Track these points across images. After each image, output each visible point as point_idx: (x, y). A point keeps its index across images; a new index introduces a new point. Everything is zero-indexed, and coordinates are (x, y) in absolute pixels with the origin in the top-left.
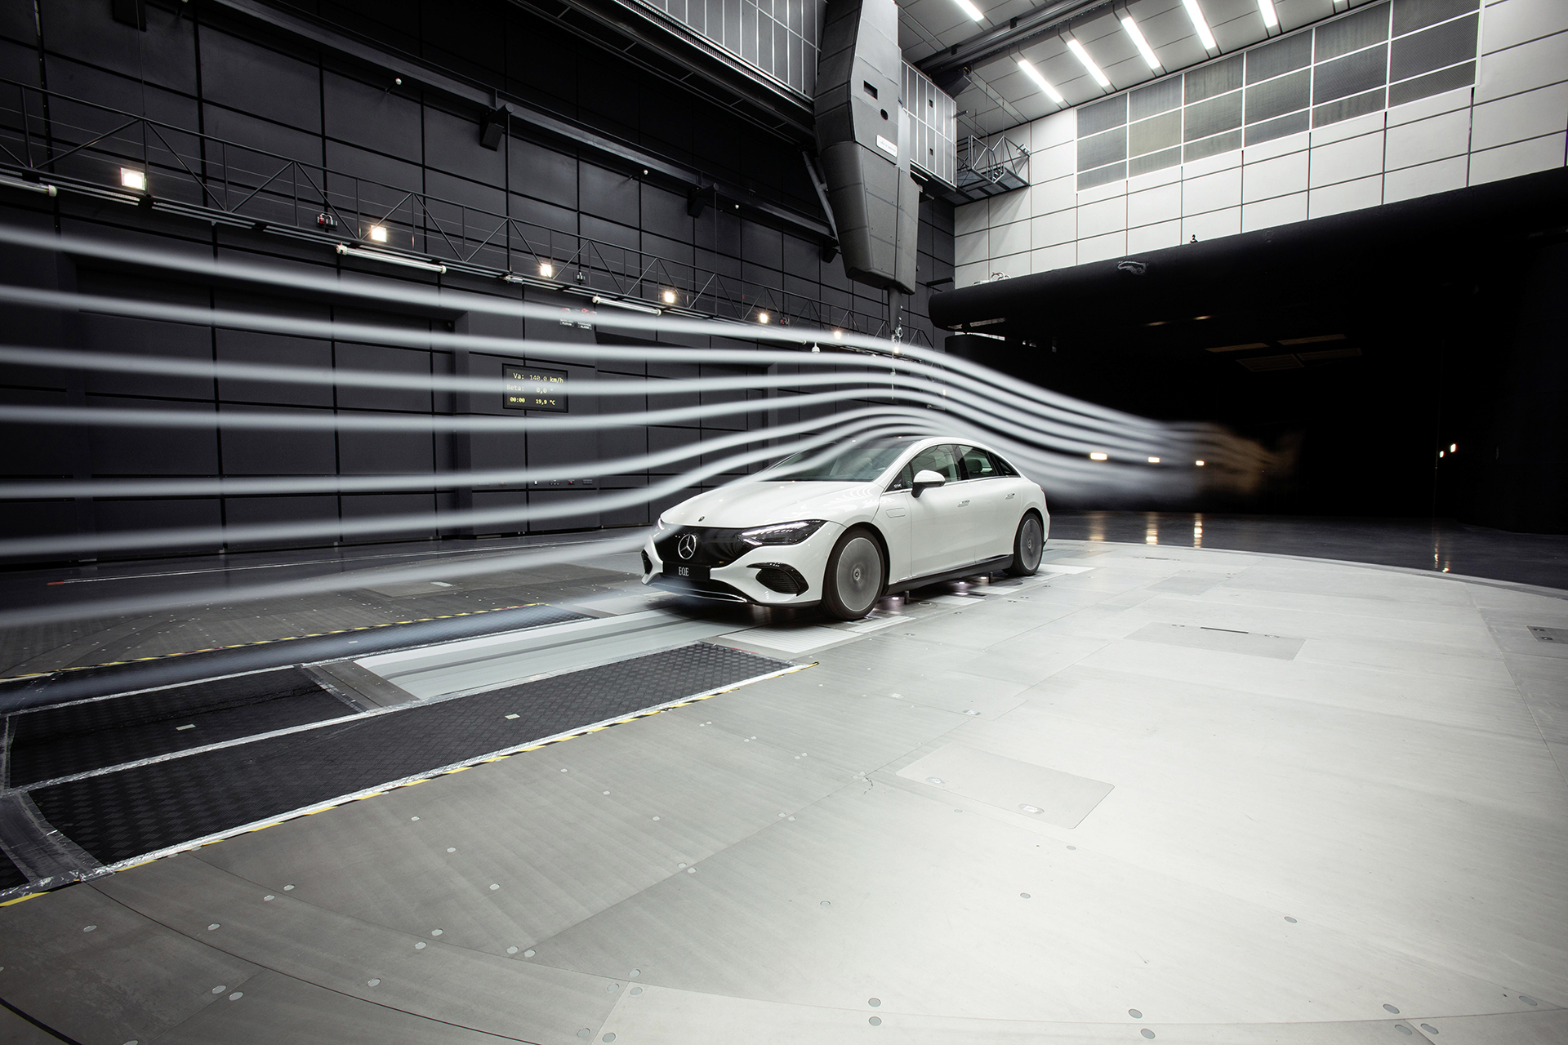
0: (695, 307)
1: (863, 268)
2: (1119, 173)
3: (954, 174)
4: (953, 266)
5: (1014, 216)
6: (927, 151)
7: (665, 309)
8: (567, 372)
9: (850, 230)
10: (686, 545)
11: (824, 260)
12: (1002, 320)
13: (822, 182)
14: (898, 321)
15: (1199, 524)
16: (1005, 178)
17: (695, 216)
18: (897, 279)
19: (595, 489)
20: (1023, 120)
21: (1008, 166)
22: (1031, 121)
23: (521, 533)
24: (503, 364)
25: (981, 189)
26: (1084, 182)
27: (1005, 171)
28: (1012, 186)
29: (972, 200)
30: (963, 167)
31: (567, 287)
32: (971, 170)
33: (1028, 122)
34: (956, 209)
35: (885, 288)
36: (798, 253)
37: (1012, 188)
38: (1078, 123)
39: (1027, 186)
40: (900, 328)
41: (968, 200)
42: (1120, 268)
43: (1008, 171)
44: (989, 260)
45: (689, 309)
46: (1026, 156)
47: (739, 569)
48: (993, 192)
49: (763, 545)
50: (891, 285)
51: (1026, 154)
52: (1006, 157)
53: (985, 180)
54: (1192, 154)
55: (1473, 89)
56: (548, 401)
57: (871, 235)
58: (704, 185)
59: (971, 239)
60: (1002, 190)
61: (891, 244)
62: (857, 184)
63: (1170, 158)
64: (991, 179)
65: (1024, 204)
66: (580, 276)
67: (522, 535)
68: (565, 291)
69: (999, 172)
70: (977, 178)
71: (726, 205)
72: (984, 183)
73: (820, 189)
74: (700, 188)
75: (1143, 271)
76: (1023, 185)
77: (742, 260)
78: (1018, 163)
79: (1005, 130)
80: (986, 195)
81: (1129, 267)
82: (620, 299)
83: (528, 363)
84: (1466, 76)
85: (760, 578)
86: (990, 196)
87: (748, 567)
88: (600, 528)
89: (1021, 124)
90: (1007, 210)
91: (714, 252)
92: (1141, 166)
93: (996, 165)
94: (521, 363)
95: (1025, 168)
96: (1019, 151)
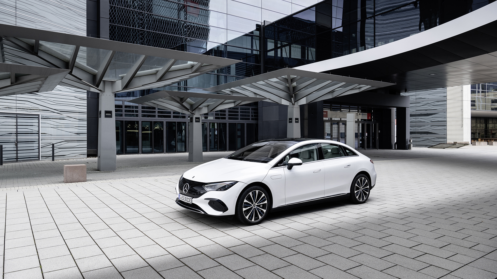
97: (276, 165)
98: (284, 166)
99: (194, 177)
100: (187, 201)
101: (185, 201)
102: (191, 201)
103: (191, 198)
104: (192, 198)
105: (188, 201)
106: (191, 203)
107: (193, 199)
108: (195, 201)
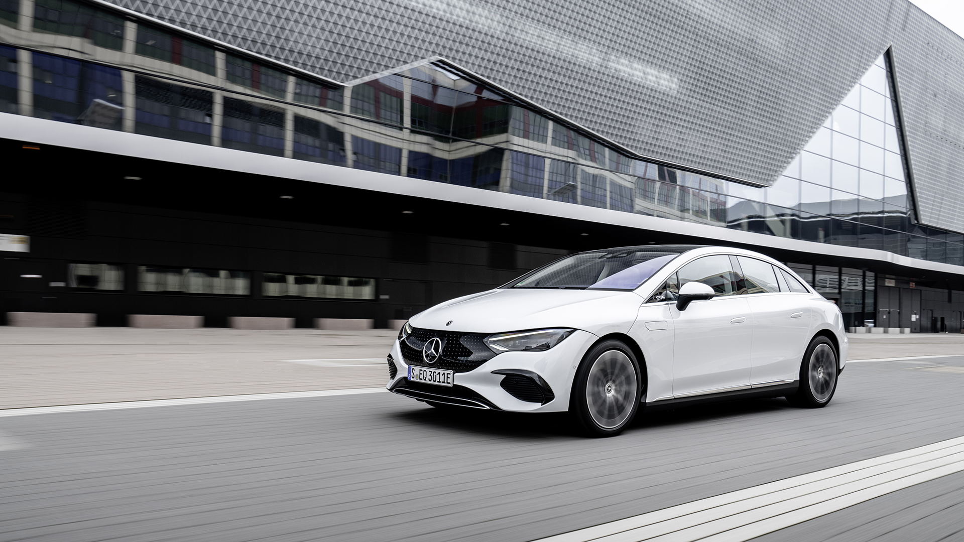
97: (652, 299)
98: (669, 302)
99: (451, 322)
100: (438, 380)
101: (432, 382)
102: (450, 380)
103: (451, 372)
104: (454, 373)
105: (442, 380)
106: (451, 385)
107: (457, 374)
108: (461, 379)
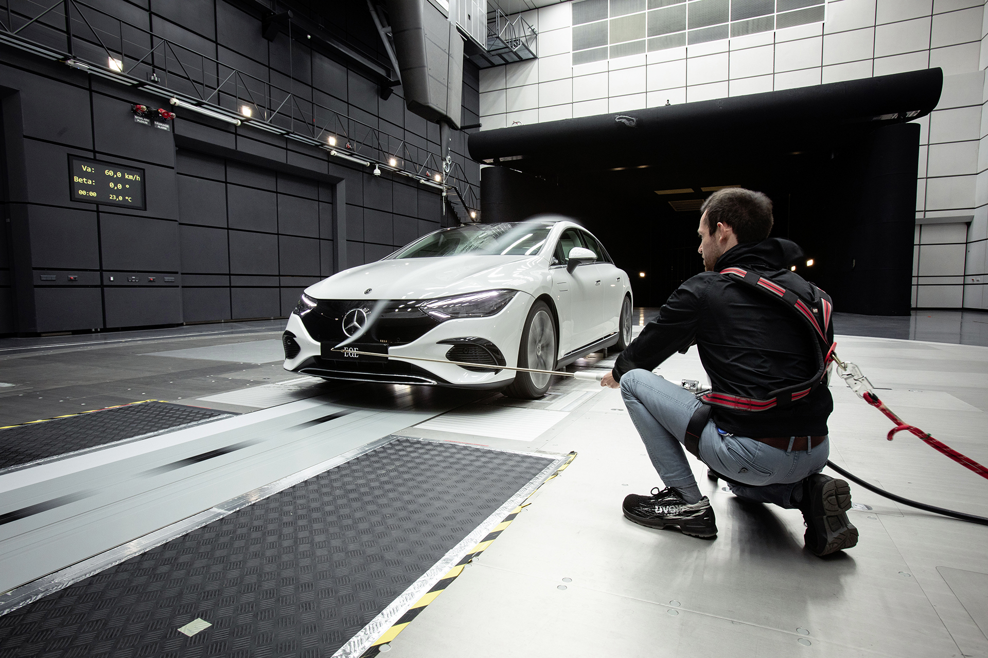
0: (271, 122)
1: (422, 102)
2: (602, 55)
3: (485, 39)
4: (478, 116)
5: (526, 80)
6: (466, 17)
7: (245, 121)
8: (144, 170)
9: (411, 68)
10: (352, 321)
11: (381, 98)
12: (519, 157)
13: (383, 27)
14: (447, 150)
15: (642, 315)
16: (520, 50)
17: (270, 40)
18: (448, 115)
19: (178, 287)
20: (532, 6)
21: (523, 40)
22: (538, 8)
23: (96, 330)
24: (68, 155)
25: (500, 55)
26: (578, 59)
27: (521, 43)
28: (524, 57)
29: (493, 65)
30: (491, 35)
31: (142, 84)
32: (498, 37)
33: (536, 8)
34: (481, 72)
35: (438, 122)
36: (359, 87)
37: (524, 58)
38: (573, 14)
39: (535, 58)
40: (449, 157)
41: (489, 65)
42: (617, 120)
43: (523, 44)
44: (506, 113)
45: (268, 123)
46: (534, 34)
47: (428, 346)
48: (510, 60)
49: (452, 318)
50: (442, 120)
51: (534, 33)
52: (522, 33)
53: (508, 47)
54: (653, 46)
55: (823, 24)
56: (124, 198)
57: (429, 74)
58: (278, 12)
59: (492, 96)
60: (517, 59)
61: (443, 84)
62: (418, 28)
63: (637, 48)
64: (512, 47)
65: (532, 72)
66: (154, 77)
67: (96, 332)
68: (140, 88)
69: (517, 43)
70: (502, 45)
71: (299, 36)
72: (507, 50)
73: (384, 32)
74: (274, 14)
75: (633, 124)
76: (532, 57)
77: (313, 88)
78: (530, 38)
79: (521, 12)
80: (503, 62)
81: (623, 120)
82: (199, 104)
83: (99, 156)
84: (818, 15)
85: (452, 356)
86: (507, 63)
87: (438, 343)
88: (182, 325)
89: (530, 10)
90: (521, 75)
91: (290, 77)
92: (619, 51)
93: (516, 38)
94: (91, 155)
95: (534, 43)
96: (530, 30)
